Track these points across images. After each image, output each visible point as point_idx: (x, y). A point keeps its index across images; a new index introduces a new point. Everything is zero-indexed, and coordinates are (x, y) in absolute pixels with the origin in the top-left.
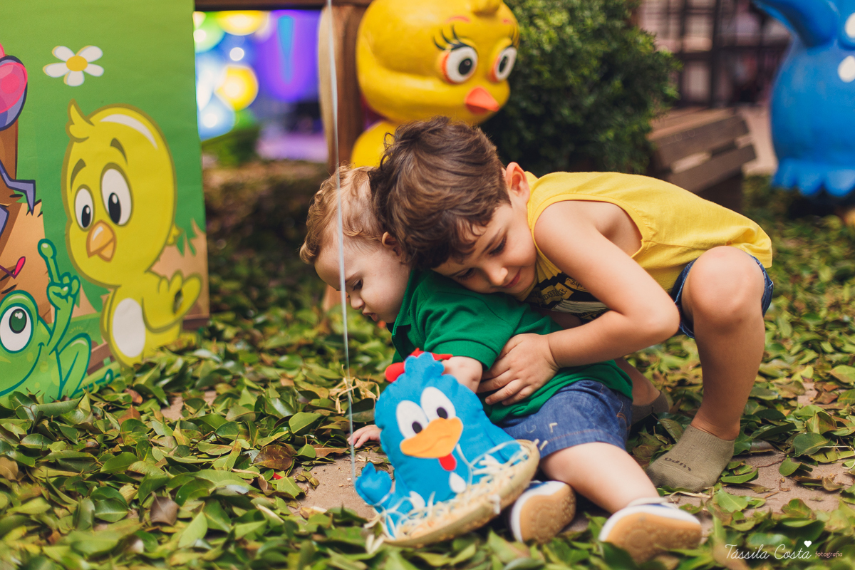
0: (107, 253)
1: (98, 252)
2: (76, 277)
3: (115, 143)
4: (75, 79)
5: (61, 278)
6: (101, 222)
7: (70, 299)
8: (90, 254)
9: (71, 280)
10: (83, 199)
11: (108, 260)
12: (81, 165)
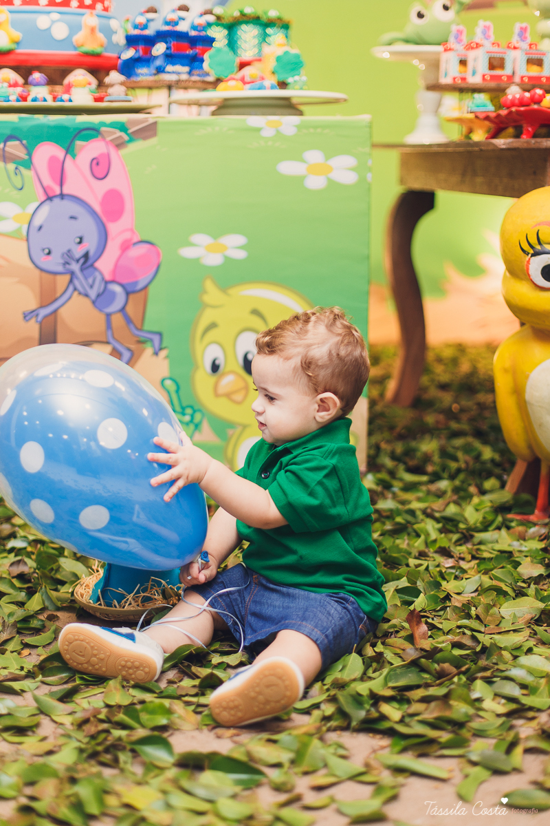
0: (238, 397)
1: (228, 396)
2: (199, 410)
3: (255, 312)
4: (214, 260)
5: (183, 408)
6: (232, 372)
7: (192, 427)
8: (217, 395)
9: (195, 411)
10: (213, 353)
11: (239, 403)
12: (213, 326)
